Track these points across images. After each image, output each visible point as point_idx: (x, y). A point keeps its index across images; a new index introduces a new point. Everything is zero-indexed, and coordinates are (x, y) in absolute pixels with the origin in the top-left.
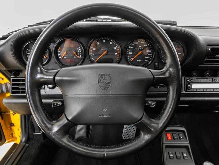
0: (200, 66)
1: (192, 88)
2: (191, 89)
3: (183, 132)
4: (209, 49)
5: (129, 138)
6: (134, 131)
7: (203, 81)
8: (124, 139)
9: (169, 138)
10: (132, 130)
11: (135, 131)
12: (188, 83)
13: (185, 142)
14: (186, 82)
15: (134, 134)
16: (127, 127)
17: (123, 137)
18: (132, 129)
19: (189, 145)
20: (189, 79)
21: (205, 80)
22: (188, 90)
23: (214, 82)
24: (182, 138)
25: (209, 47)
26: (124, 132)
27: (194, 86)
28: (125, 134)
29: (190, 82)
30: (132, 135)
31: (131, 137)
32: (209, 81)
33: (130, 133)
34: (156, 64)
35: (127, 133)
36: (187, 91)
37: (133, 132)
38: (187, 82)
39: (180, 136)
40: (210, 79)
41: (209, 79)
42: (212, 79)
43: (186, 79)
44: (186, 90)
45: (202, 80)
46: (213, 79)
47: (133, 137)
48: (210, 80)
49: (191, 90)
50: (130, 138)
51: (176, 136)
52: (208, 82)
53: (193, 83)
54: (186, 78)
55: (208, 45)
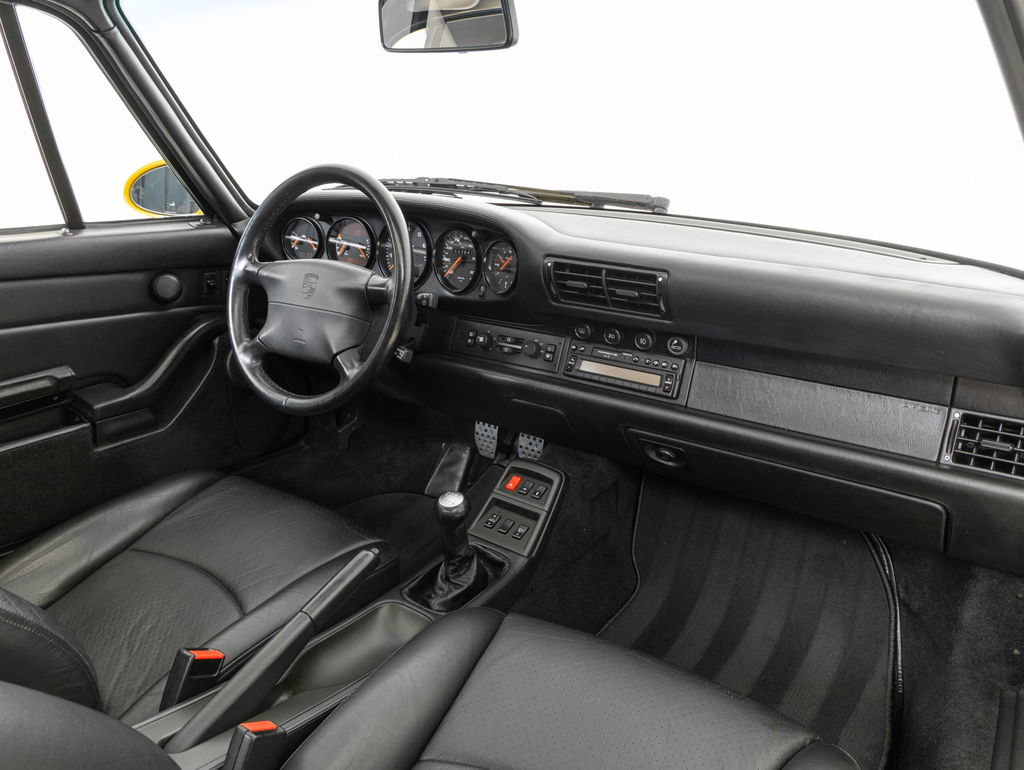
0: (555, 304)
2: (574, 370)
3: (550, 482)
4: (549, 264)
7: (610, 357)
12: (572, 354)
13: (540, 504)
14: (570, 351)
19: (543, 516)
20: (576, 346)
21: (616, 354)
23: (633, 362)
24: (537, 493)
25: (548, 259)
29: (578, 351)
40: (626, 356)
41: (623, 353)
42: (631, 355)
45: (608, 354)
51: (529, 487)
52: (622, 361)
53: (583, 357)
55: (548, 255)
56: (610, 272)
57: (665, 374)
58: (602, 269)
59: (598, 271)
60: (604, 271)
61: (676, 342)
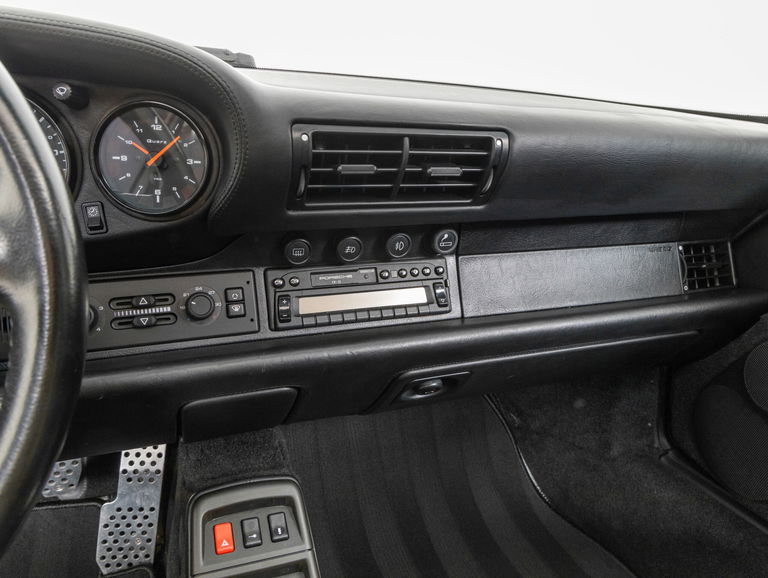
0: (291, 213)
1: (301, 313)
2: (293, 318)
3: (287, 501)
4: (305, 138)
5: (130, 564)
6: (150, 525)
7: (339, 282)
8: (105, 571)
9: (225, 543)
10: (140, 525)
11: (155, 528)
12: (278, 294)
13: (295, 545)
14: (272, 290)
15: (149, 540)
16: (112, 518)
17: (101, 564)
18: (138, 521)
19: (309, 556)
20: (282, 279)
21: (350, 276)
22: (280, 325)
23: (381, 280)
24: (279, 530)
25: (300, 130)
26: (105, 542)
27: (308, 305)
28: (109, 550)
29: (288, 287)
30: (142, 548)
31: (136, 556)
32: (365, 281)
33: (134, 541)
34: (93, 212)
35: (116, 541)
36: (277, 329)
37: (144, 533)
38: (276, 292)
39: (273, 526)
40: (367, 273)
41: (362, 271)
42: (373, 271)
43: (270, 280)
44: (273, 327)
45: (336, 278)
46: (379, 271)
47: (147, 556)
48: (365, 276)
49: (295, 321)
50: (135, 562)
51: (256, 528)
52: (360, 282)
53: (299, 293)
54: (272, 274)
55: (296, 121)
56: (416, 142)
57: (430, 283)
58: (403, 136)
59: (396, 142)
60: (407, 140)
61: (446, 236)
